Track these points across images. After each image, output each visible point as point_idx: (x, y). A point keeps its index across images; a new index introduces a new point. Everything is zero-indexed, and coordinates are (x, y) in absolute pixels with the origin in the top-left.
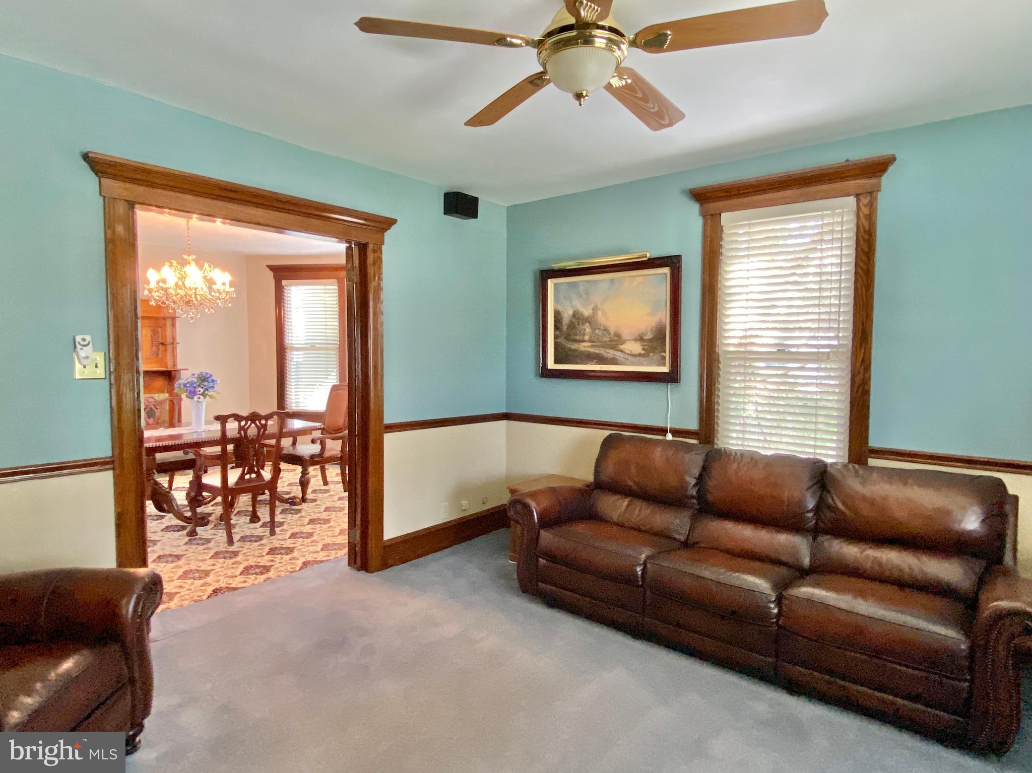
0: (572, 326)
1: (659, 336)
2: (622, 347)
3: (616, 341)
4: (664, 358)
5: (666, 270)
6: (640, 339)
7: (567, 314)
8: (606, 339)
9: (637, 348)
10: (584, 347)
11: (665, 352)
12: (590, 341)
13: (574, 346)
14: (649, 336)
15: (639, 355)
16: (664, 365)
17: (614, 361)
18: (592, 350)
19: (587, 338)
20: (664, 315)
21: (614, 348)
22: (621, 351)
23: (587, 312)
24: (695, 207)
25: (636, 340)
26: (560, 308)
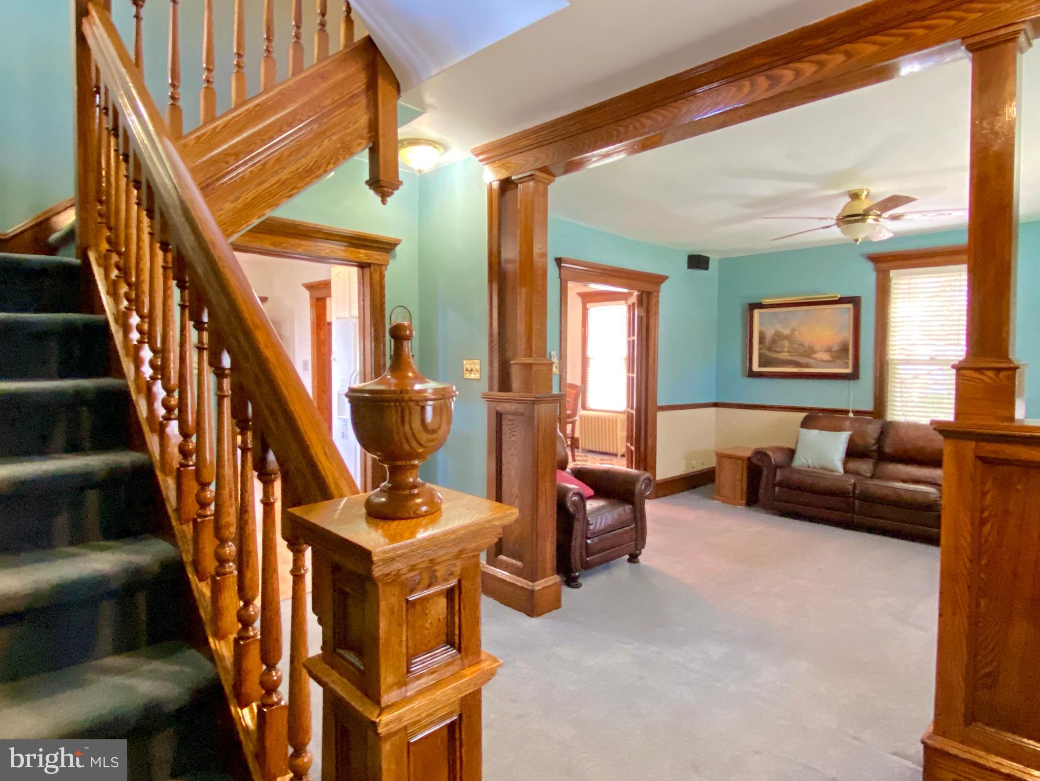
0: (774, 341)
1: (845, 349)
2: (814, 356)
3: (810, 352)
4: (847, 363)
5: (850, 306)
6: (829, 350)
7: (770, 333)
8: (801, 351)
9: (826, 357)
10: (784, 356)
11: (848, 359)
12: (788, 352)
13: (775, 355)
14: (836, 348)
15: (828, 361)
16: (848, 367)
17: (807, 366)
18: (790, 358)
19: (786, 349)
20: (849, 336)
21: (808, 356)
22: (813, 358)
23: (786, 332)
24: (870, 266)
25: (826, 351)
26: (764, 329)
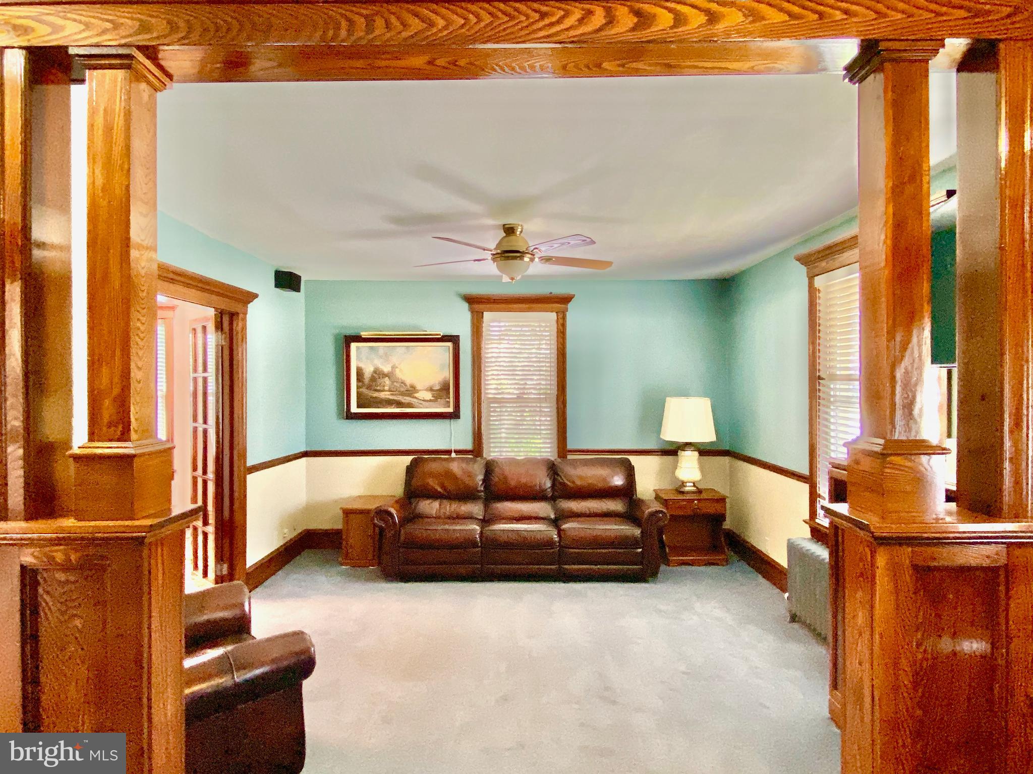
0: (373, 379)
1: (445, 388)
2: (416, 395)
3: (411, 391)
4: (449, 402)
5: (450, 344)
6: (431, 389)
7: (368, 370)
8: (402, 389)
9: (428, 396)
10: (384, 395)
11: (449, 398)
12: (390, 391)
13: (376, 394)
14: (437, 387)
15: (430, 401)
16: (449, 407)
17: (409, 405)
18: (391, 397)
19: (386, 388)
20: (449, 374)
21: (410, 395)
22: (416, 398)
23: (386, 369)
24: (466, 306)
25: (427, 390)
26: (361, 365)
